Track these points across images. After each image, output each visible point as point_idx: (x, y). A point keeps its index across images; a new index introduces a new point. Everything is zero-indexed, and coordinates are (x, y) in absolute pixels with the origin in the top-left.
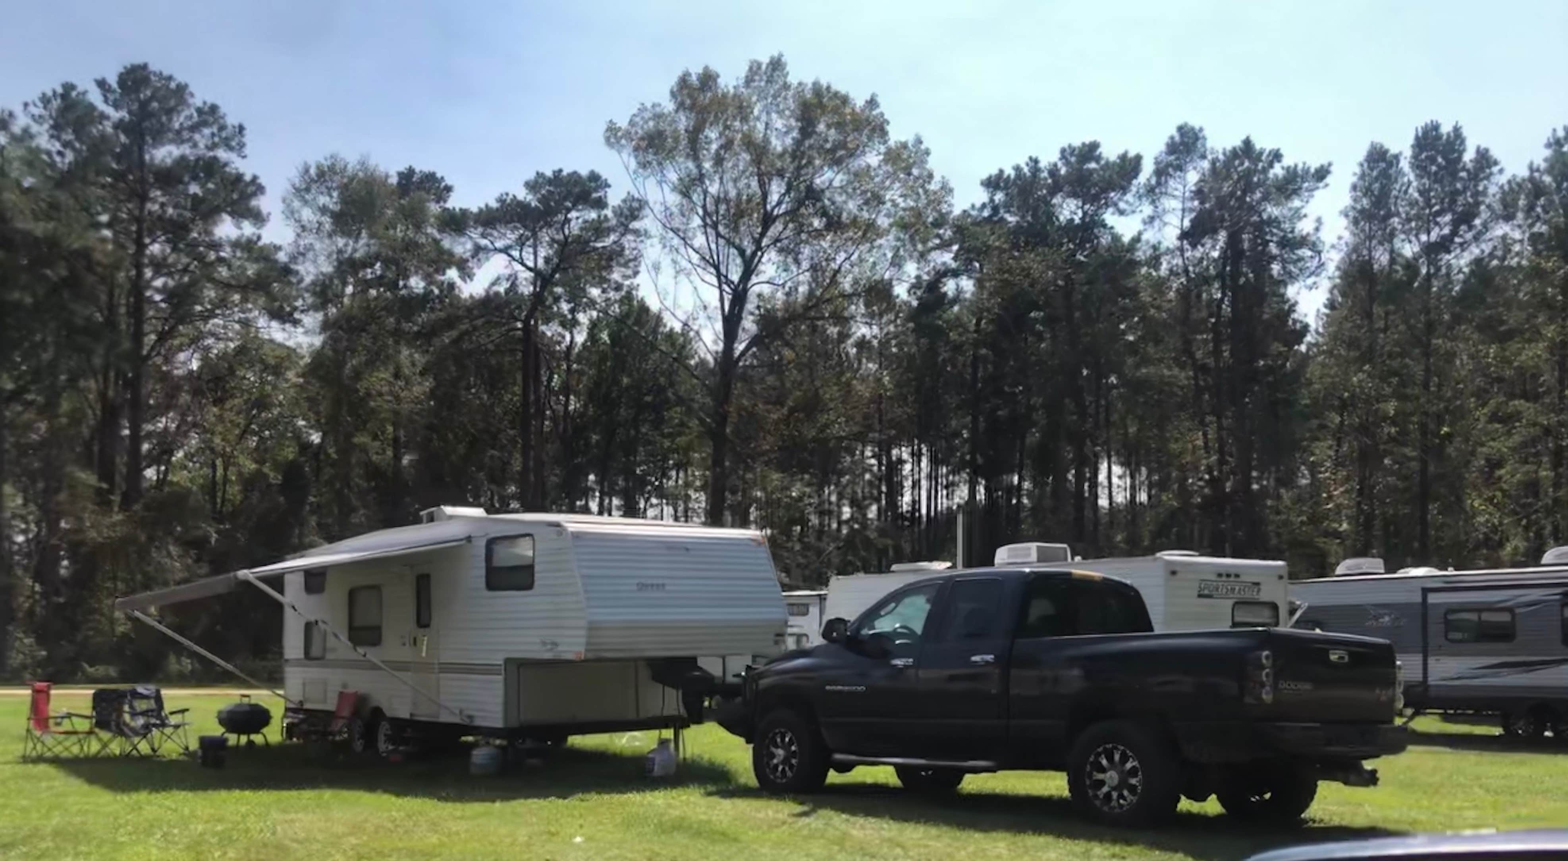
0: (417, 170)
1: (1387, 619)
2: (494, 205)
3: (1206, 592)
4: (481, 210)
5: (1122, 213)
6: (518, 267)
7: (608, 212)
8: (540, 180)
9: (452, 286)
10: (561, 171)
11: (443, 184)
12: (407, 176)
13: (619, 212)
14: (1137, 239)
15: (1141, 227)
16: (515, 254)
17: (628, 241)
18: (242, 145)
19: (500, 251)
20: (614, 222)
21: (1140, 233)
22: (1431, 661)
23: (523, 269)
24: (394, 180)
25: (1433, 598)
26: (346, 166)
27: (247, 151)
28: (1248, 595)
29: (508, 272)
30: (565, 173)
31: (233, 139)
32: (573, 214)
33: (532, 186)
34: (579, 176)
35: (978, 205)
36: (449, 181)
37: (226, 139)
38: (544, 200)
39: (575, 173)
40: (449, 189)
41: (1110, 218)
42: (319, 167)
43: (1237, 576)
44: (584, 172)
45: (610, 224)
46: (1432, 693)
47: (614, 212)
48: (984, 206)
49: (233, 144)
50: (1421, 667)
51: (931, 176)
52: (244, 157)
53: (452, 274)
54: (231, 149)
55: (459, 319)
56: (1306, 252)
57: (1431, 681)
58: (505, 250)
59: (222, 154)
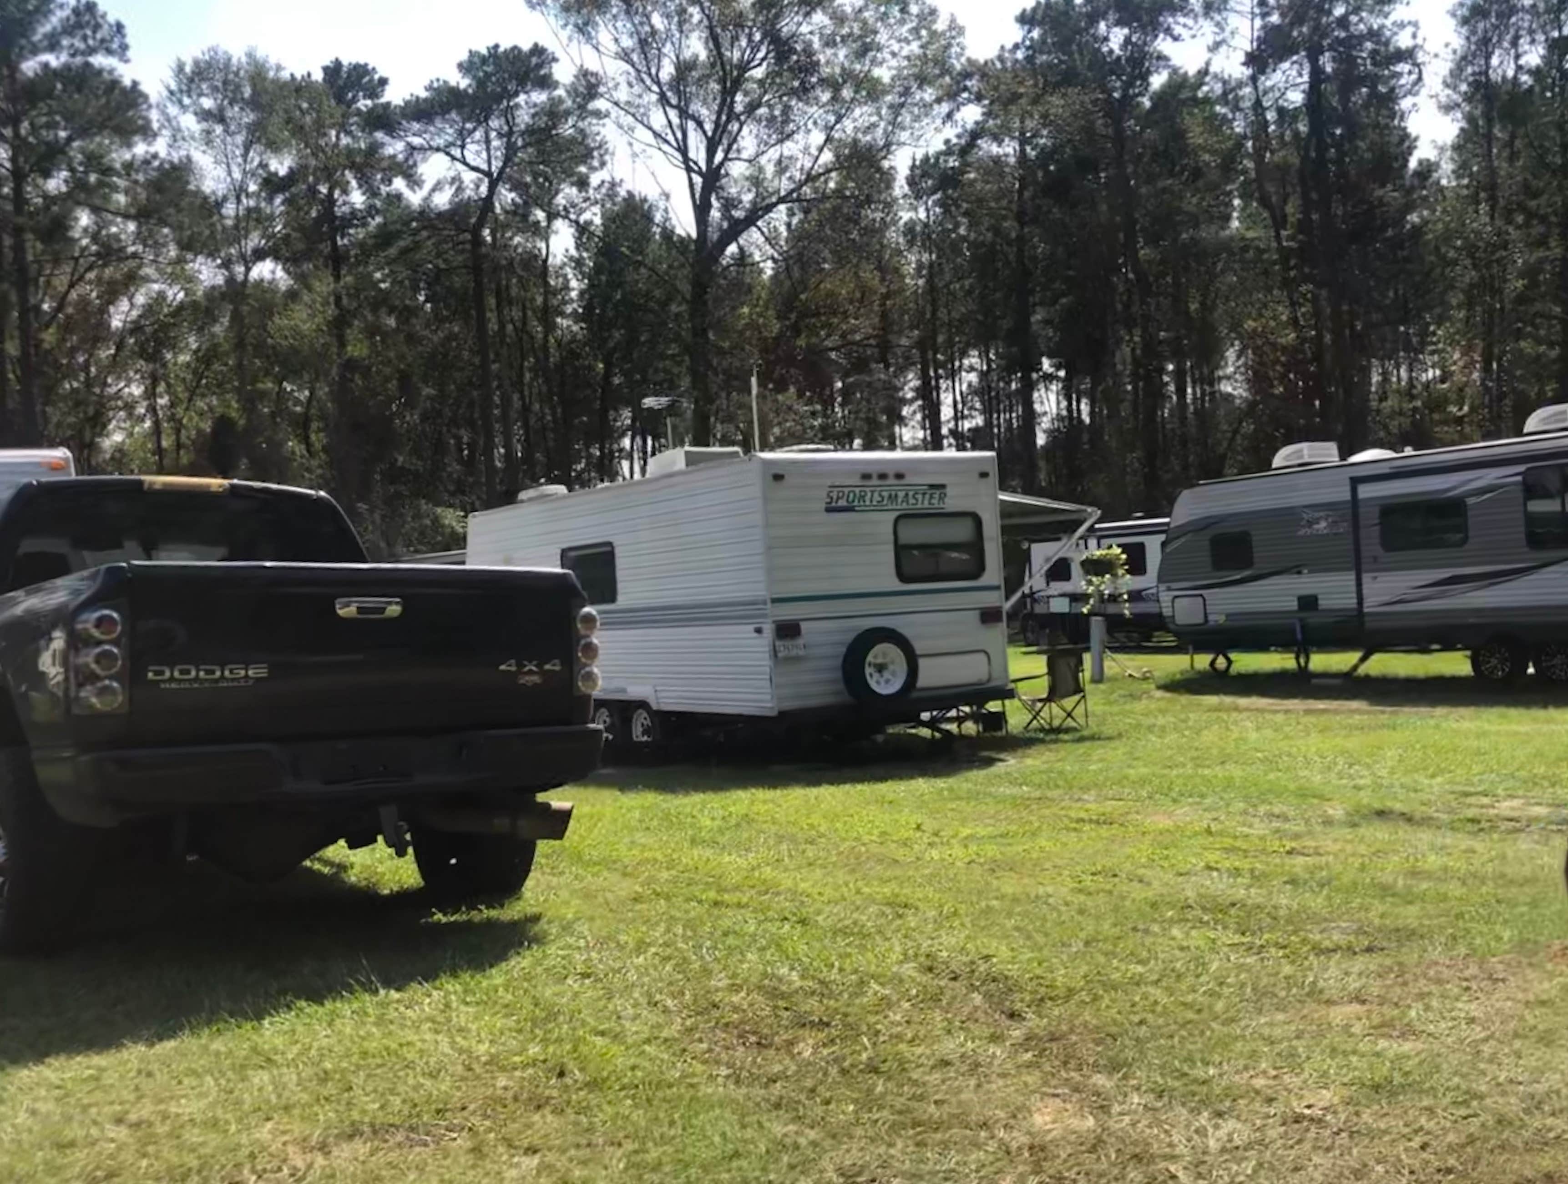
0: (345, 63)
1: (1323, 524)
2: (423, 94)
3: (842, 503)
4: (407, 103)
5: (1176, 39)
6: (460, 167)
7: (560, 92)
8: (476, 60)
9: (399, 197)
10: (496, 46)
11: (376, 77)
12: (333, 71)
13: (573, 91)
14: (1204, 72)
15: (1207, 55)
16: (456, 152)
17: (591, 125)
18: (124, 47)
19: (438, 149)
20: (569, 103)
21: (1208, 64)
22: (1366, 578)
23: (464, 168)
24: (318, 76)
25: (1365, 491)
26: (229, 59)
27: (130, 54)
28: (923, 504)
29: (452, 173)
30: (501, 49)
31: (112, 41)
32: (522, 98)
33: (465, 68)
34: (520, 51)
35: (1009, 46)
36: (381, 73)
37: (103, 41)
38: (481, 84)
39: (515, 48)
40: (383, 82)
41: (1163, 45)
42: (196, 63)
43: (899, 476)
44: (526, 46)
45: (564, 106)
46: (1369, 624)
47: (568, 92)
48: (1016, 46)
49: (115, 46)
50: (1354, 589)
51: (933, 12)
52: (127, 61)
53: (399, 184)
54: (109, 52)
55: (398, 235)
56: (1403, 67)
57: (1369, 607)
58: (445, 150)
59: (99, 60)
